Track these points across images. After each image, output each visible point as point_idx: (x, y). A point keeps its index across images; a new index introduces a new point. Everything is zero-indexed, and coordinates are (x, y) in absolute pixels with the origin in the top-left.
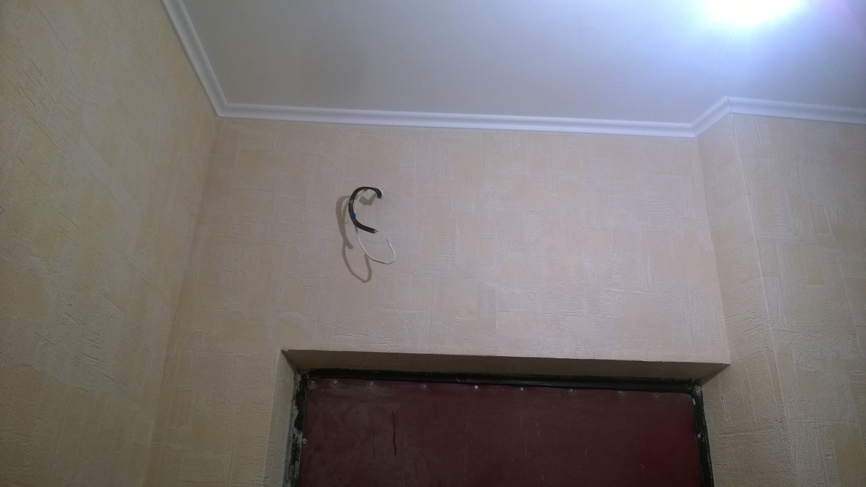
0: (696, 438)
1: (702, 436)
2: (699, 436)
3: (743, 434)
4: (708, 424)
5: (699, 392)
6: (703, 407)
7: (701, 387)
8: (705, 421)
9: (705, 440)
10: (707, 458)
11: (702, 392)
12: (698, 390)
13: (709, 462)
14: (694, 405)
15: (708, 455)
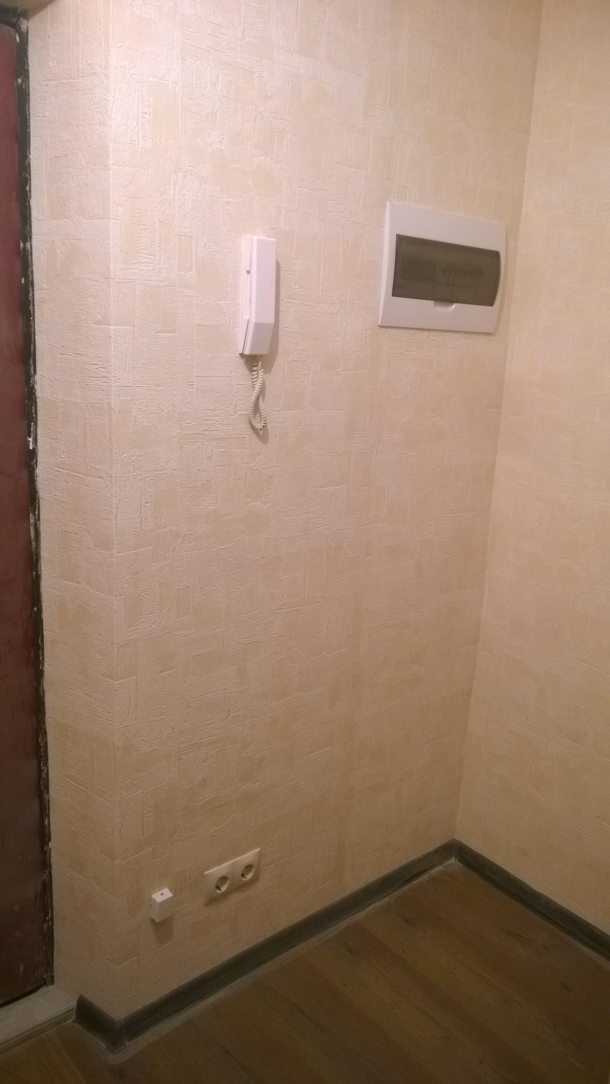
0: (15, 83)
1: (23, 81)
2: (20, 81)
3: (66, 81)
4: (30, 69)
5: (25, 27)
6: (28, 47)
7: (28, 22)
8: (28, 65)
9: (26, 86)
10: (26, 108)
11: (28, 28)
12: (24, 25)
13: (28, 113)
14: (17, 42)
15: (27, 104)
